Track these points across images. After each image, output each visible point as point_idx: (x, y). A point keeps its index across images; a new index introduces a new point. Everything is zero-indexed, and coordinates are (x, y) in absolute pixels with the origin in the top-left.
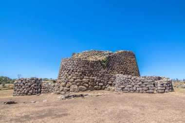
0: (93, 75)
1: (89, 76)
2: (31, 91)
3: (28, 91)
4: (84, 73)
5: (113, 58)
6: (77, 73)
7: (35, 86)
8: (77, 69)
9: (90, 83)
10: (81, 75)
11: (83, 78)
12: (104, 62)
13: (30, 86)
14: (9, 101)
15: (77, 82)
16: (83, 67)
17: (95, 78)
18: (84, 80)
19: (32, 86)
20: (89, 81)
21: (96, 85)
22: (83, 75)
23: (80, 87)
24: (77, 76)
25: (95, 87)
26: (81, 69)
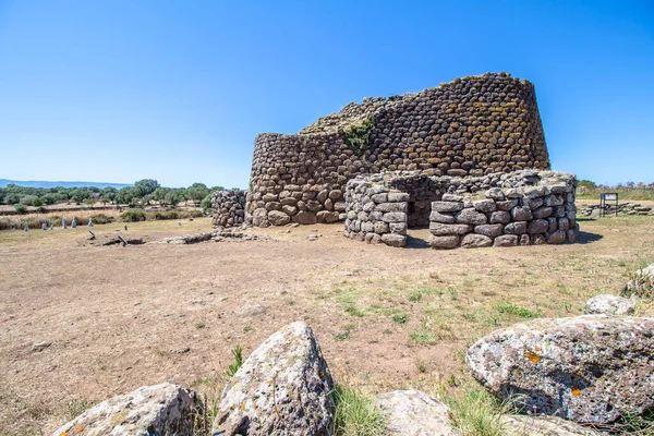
0: (316, 179)
1: (301, 184)
2: (230, 220)
3: (226, 220)
4: (284, 176)
5: (399, 114)
6: (267, 177)
7: (238, 208)
8: (268, 165)
9: (300, 203)
10: (276, 181)
11: (282, 189)
12: (360, 135)
13: (228, 209)
14: (133, 238)
15: (266, 201)
16: (282, 157)
17: (322, 189)
18: (284, 194)
19: (232, 208)
20: (299, 198)
21: (324, 208)
22: (281, 182)
23: (271, 213)
24: (267, 186)
25: (319, 213)
26: (277, 165)
